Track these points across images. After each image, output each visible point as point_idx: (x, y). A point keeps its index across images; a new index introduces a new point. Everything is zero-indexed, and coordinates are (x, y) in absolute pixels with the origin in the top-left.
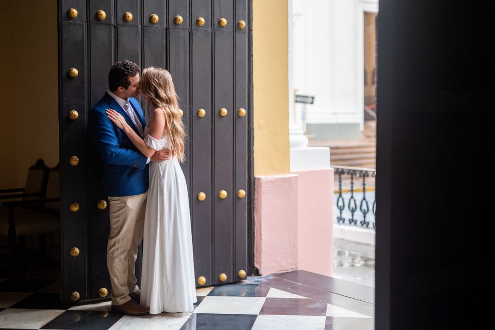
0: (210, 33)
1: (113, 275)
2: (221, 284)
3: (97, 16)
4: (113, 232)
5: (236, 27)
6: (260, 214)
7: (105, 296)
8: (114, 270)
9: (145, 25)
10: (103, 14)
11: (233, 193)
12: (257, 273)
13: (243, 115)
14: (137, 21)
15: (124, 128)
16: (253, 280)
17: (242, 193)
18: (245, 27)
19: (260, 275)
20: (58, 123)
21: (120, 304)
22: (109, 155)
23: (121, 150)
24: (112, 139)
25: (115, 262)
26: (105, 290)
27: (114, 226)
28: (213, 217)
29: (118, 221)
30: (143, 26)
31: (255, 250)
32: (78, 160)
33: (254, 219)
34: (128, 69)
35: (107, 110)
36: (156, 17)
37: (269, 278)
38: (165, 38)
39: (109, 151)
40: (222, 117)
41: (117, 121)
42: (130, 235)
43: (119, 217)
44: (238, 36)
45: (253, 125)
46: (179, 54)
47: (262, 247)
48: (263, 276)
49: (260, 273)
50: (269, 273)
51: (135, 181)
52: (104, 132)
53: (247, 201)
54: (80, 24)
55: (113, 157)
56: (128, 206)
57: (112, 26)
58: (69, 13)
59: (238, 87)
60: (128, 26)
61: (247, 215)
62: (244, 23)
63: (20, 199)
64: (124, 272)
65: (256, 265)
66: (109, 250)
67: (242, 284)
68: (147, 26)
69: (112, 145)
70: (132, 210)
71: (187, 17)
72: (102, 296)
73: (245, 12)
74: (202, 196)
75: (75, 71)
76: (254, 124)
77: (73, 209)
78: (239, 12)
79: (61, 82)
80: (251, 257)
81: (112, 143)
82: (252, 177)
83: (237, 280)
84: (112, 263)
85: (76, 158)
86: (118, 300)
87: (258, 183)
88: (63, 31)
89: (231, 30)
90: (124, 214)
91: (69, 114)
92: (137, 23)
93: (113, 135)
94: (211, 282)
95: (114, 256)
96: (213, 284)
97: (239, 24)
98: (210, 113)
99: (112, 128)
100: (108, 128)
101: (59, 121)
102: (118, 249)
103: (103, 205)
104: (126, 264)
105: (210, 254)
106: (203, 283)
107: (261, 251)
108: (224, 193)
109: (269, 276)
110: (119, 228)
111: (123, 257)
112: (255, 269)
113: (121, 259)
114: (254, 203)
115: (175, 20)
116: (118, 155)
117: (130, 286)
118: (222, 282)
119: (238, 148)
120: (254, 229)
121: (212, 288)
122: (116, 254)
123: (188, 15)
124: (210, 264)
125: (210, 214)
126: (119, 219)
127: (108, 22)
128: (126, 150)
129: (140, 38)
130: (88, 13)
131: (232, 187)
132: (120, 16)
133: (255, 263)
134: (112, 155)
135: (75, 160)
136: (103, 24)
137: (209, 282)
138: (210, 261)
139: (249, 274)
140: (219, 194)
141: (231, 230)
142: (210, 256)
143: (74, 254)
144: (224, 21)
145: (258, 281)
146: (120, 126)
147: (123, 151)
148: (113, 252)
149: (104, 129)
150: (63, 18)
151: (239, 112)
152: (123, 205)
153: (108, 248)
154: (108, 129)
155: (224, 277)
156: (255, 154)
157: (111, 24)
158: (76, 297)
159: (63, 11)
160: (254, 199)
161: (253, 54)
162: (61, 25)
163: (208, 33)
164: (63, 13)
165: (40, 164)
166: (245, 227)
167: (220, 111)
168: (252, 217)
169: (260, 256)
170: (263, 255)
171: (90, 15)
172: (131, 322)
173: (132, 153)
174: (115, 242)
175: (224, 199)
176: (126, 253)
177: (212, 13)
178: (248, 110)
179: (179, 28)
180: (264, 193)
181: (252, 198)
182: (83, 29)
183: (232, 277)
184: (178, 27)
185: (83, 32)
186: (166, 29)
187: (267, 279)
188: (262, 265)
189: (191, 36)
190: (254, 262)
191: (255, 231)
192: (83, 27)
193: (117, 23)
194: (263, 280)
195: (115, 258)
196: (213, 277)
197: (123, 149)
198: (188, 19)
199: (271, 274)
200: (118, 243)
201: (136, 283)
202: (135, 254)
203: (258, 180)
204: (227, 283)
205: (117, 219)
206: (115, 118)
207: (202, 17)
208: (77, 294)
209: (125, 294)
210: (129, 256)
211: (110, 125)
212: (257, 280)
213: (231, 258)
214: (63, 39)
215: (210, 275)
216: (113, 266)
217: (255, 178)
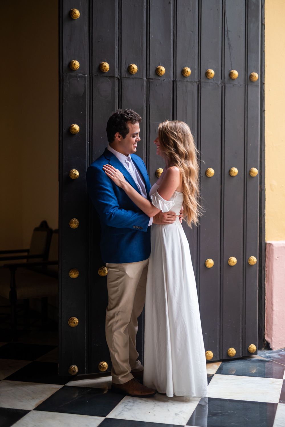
0: (220, 86)
1: (113, 350)
2: (229, 359)
3: (100, 68)
4: (112, 302)
5: (248, 79)
6: (272, 282)
7: (105, 370)
8: (114, 345)
9: (151, 77)
10: (107, 65)
11: (243, 261)
12: (267, 347)
13: (255, 175)
14: (143, 73)
15: (123, 186)
16: (263, 356)
17: (254, 260)
18: (258, 79)
19: (271, 349)
20: (58, 182)
21: (122, 383)
22: (108, 217)
23: (120, 210)
24: (111, 199)
25: (114, 336)
26: (105, 364)
27: (113, 296)
28: (222, 286)
29: (117, 291)
30: (148, 79)
31: (265, 322)
32: (78, 222)
33: (265, 288)
34: (128, 114)
35: (105, 165)
36: (163, 69)
37: (281, 353)
38: (172, 92)
39: (108, 213)
40: (233, 177)
41: (115, 178)
42: (130, 307)
43: (117, 286)
44: (250, 89)
45: (264, 187)
46: (186, 108)
47: (273, 319)
48: (274, 350)
49: (271, 347)
50: (280, 348)
51: (136, 245)
52: (103, 191)
53: (258, 268)
54: (82, 77)
55: (113, 218)
56: (127, 274)
57: (116, 79)
58: (71, 64)
59: (250, 145)
60: (133, 79)
61: (258, 284)
62: (256, 75)
63: (25, 261)
64: (125, 346)
65: (267, 338)
66: (108, 323)
67: (253, 359)
68: (153, 79)
69: (111, 206)
70: (132, 278)
71: (195, 69)
72: (102, 370)
73: (258, 64)
74: (210, 263)
75: (77, 127)
76: (266, 185)
77: (72, 276)
78: (251, 63)
79: (61, 139)
80: (262, 329)
81: (111, 204)
82: (263, 243)
83: (246, 355)
84: (111, 337)
85: (75, 220)
86: (119, 378)
87: (270, 249)
88: (64, 84)
89: (242, 83)
90: (122, 283)
91: (70, 173)
92: (143, 75)
93: (112, 194)
94: (218, 357)
95: (113, 329)
96: (221, 359)
97: (251, 76)
98: (220, 173)
99: (111, 187)
100: (107, 186)
101: (59, 180)
102: (117, 322)
103: (104, 272)
104: (126, 337)
105: (218, 326)
106: (211, 358)
107: (272, 323)
108: (234, 260)
109: (281, 351)
110: (118, 298)
111: (122, 330)
112: (265, 342)
113: (120, 332)
114: (265, 271)
115: (183, 72)
116: (117, 217)
117: (132, 362)
118: (231, 357)
119: (249, 211)
120: (265, 299)
121: (220, 363)
122: (115, 327)
123: (196, 67)
124: (218, 337)
125: (219, 283)
126: (118, 289)
127: (111, 75)
128: (126, 211)
129: (145, 92)
130: (91, 65)
131: (242, 253)
132: (124, 68)
133: (266, 336)
134: (111, 216)
135: (75, 223)
136: (106, 77)
137: (216, 357)
138: (218, 334)
139: (259, 348)
140: (228, 260)
141: (241, 300)
142: (218, 329)
143: (73, 325)
144: (236, 73)
145: (269, 357)
146: (118, 183)
147: (123, 212)
148: (112, 325)
149: (102, 187)
150: (64, 71)
151: (250, 171)
152: (121, 273)
153: (106, 322)
154: (107, 188)
155: (233, 351)
156: (266, 217)
157: (114, 77)
158: (74, 371)
159: (64, 62)
160: (265, 267)
161: (266, 109)
162: (62, 78)
163: (218, 86)
164: (64, 65)
165: (44, 225)
166: (256, 298)
167: (230, 171)
168: (263, 286)
169: (271, 329)
170: (274, 327)
171: (93, 67)
172: (132, 406)
173: (133, 214)
174: (114, 314)
175: (233, 266)
176: (126, 326)
177: (223, 65)
178: (260, 170)
179: (187, 81)
180: (276, 259)
181: (263, 265)
182: (85, 82)
183: (241, 351)
184: (186, 79)
185: (85, 85)
186: (173, 82)
187: (279, 355)
188: (273, 338)
189: (199, 89)
190: (264, 335)
191: (266, 301)
192: (85, 80)
193: (121, 76)
194: (276, 355)
195: (114, 331)
196: (221, 352)
197: (123, 210)
198: (196, 71)
199: (282, 349)
200: (117, 315)
201: (137, 358)
202: (136, 326)
203: (270, 247)
204: (236, 359)
205: (115, 289)
206: (113, 174)
207: (211, 69)
208: (75, 368)
209: (127, 372)
210: (129, 330)
211: (108, 184)
212: (268, 355)
213: (241, 331)
214: (64, 92)
215: (218, 349)
216: (113, 341)
217: (266, 244)
